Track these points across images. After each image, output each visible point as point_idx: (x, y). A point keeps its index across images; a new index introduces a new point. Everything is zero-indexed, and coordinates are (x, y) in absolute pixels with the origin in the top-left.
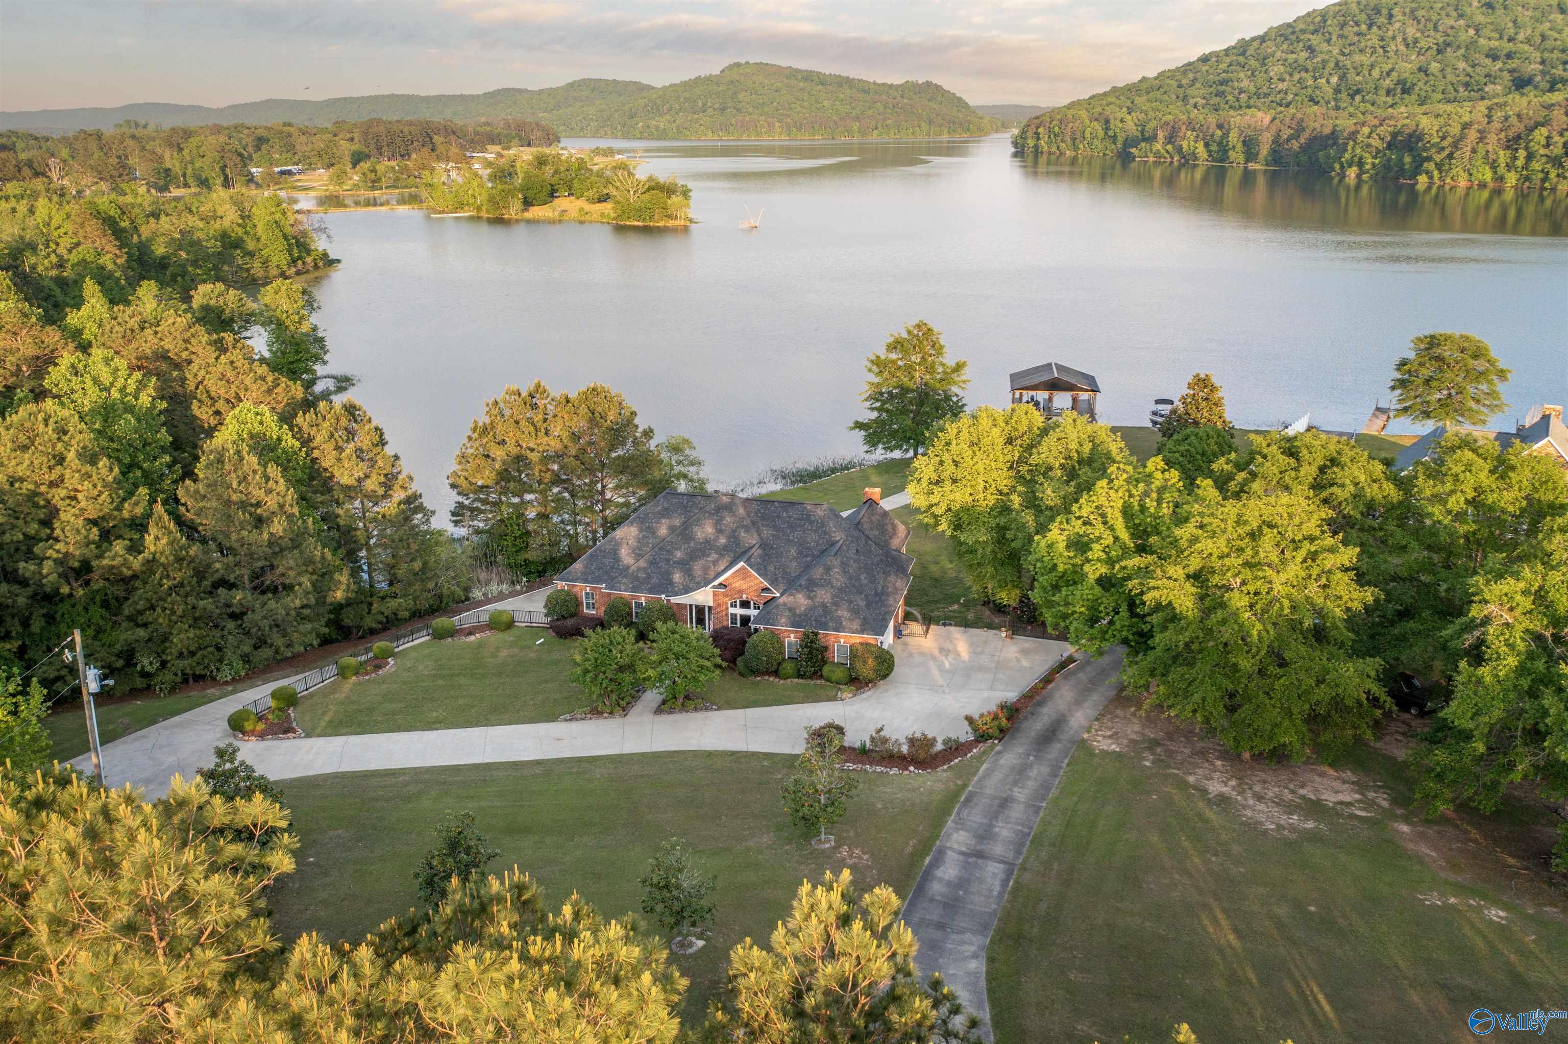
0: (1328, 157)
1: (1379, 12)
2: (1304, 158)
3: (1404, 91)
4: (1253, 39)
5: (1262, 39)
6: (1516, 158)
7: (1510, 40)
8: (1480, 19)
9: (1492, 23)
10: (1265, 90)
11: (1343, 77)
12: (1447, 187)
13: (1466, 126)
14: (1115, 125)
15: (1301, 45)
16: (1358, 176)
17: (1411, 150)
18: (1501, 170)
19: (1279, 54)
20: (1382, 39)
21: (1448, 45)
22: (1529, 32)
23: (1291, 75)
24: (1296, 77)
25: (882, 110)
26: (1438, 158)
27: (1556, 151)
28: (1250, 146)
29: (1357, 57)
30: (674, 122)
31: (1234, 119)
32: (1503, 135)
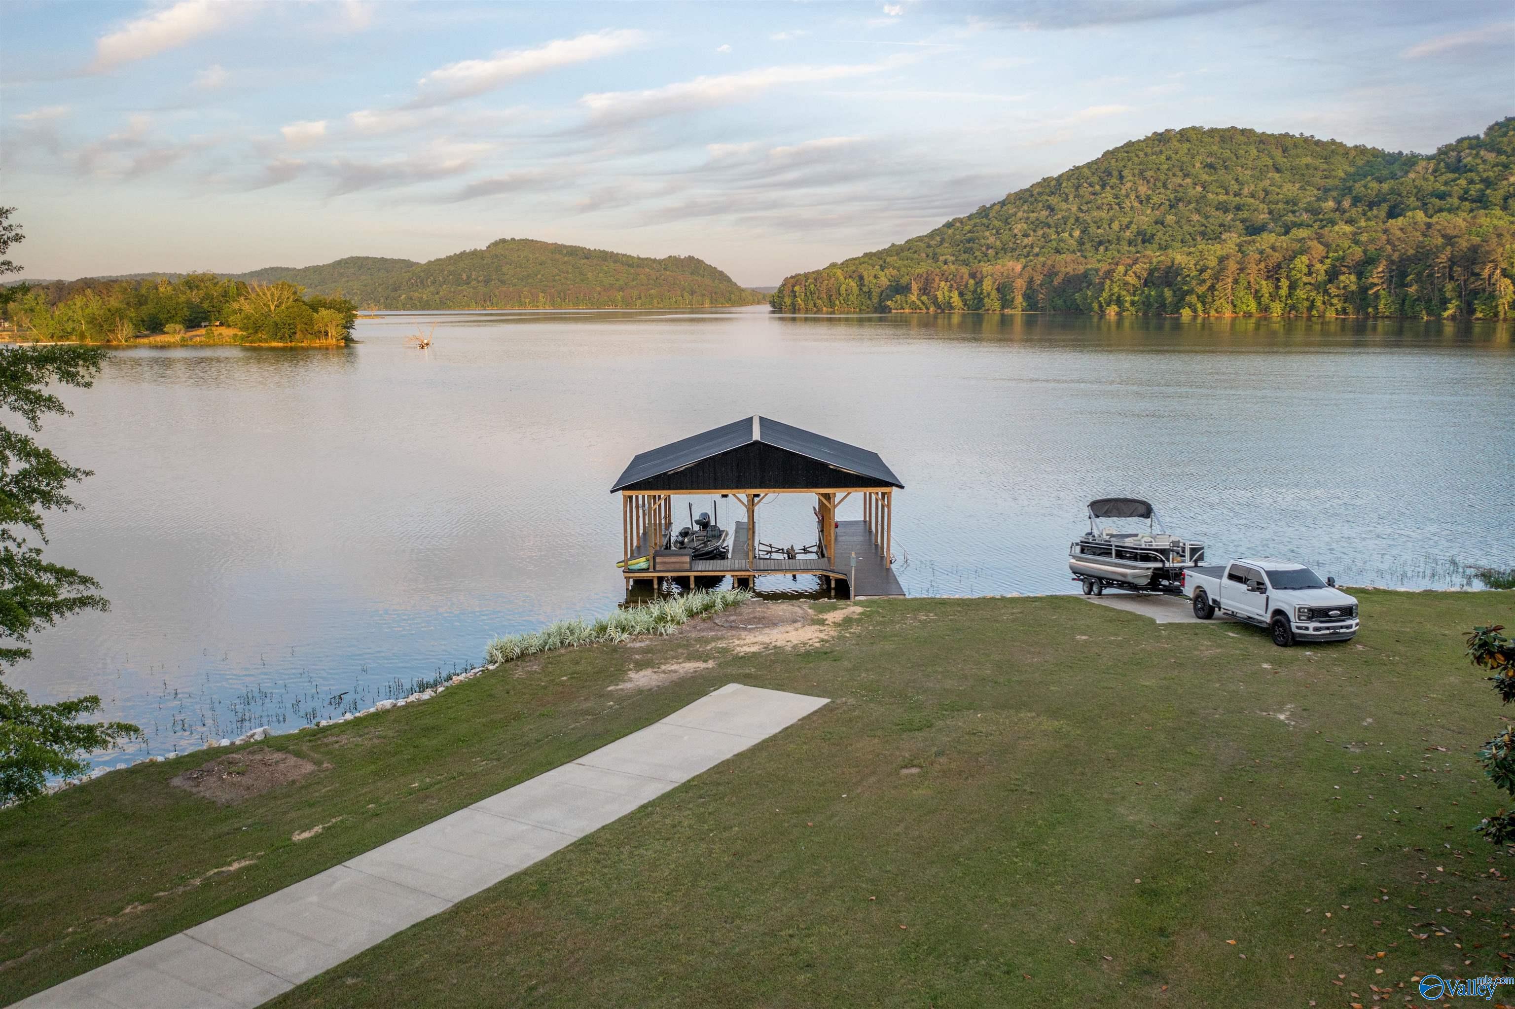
0: (1086, 298)
1: (1110, 174)
2: (1059, 302)
3: (1144, 242)
4: (994, 205)
5: (1003, 203)
6: (1278, 288)
7: (1235, 196)
8: (1205, 177)
9: (1216, 181)
10: (1011, 244)
11: (1084, 231)
12: (1212, 319)
13: (1222, 260)
14: (869, 281)
15: (1040, 204)
16: (1118, 314)
17: (1169, 285)
18: (1266, 300)
19: (1020, 214)
20: (1117, 198)
21: (1180, 200)
22: (1252, 187)
23: (1034, 231)
24: (1040, 232)
25: (645, 281)
26: (1201, 290)
27: (1319, 278)
28: (1004, 291)
29: (1095, 213)
30: (437, 293)
31: (986, 268)
32: (1263, 265)
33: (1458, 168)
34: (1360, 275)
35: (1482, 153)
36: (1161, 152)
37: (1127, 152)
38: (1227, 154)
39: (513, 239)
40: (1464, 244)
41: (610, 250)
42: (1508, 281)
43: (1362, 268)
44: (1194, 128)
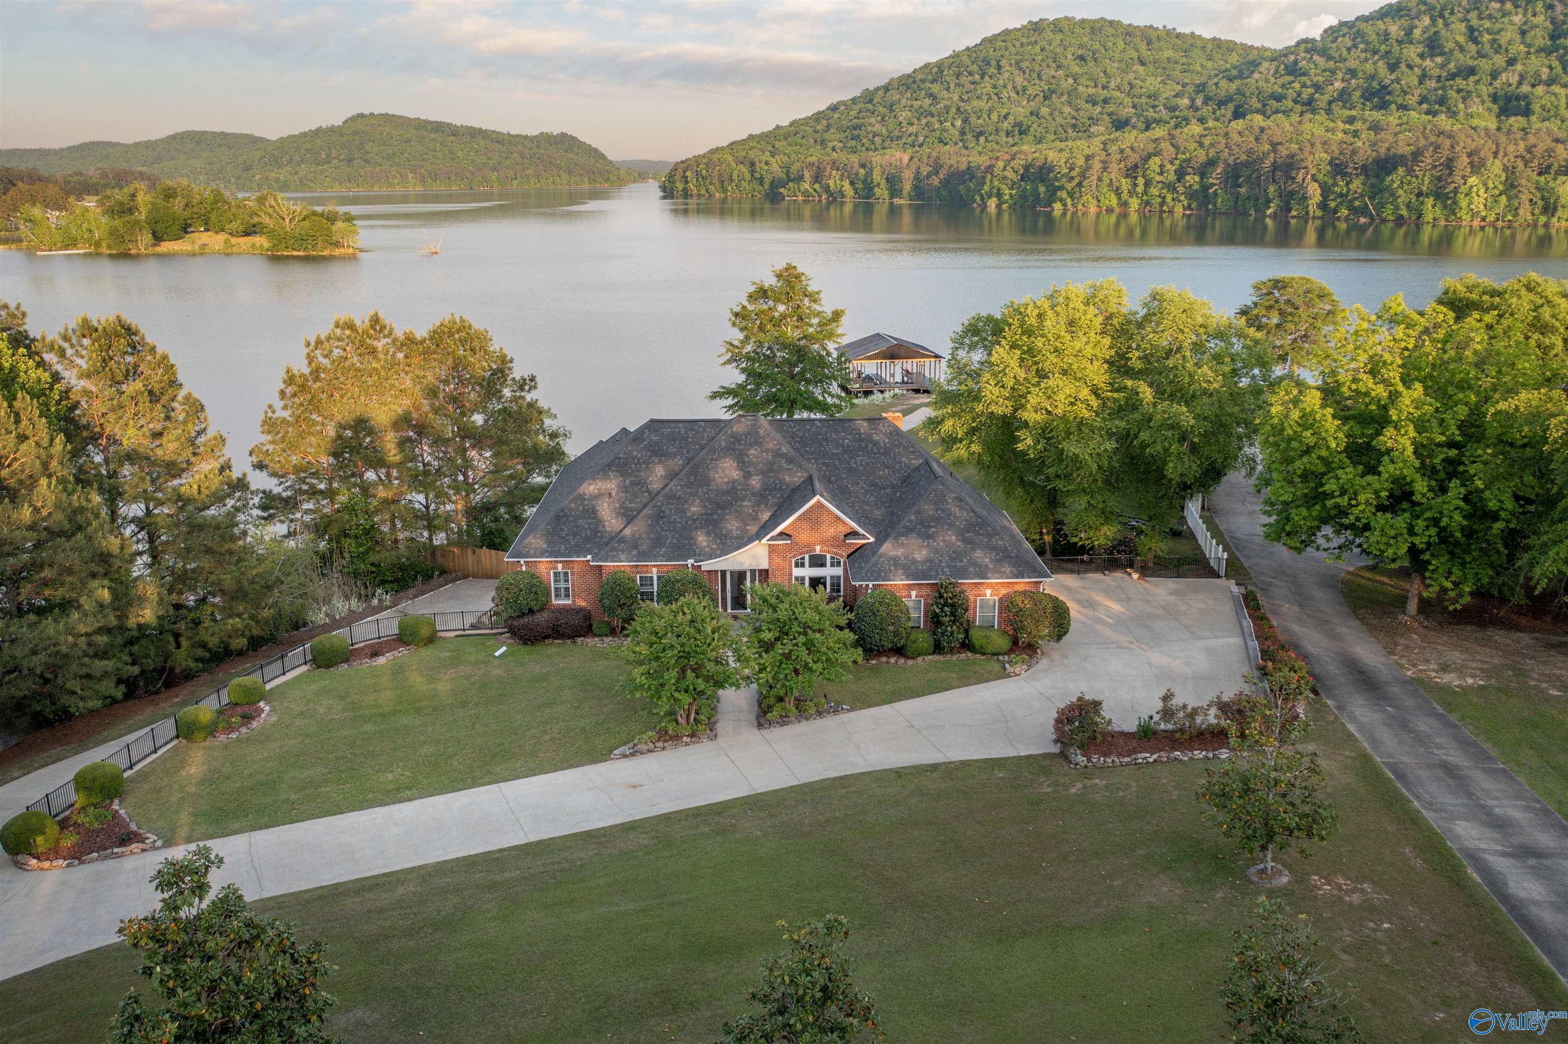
0: (969, 190)
1: (988, 64)
2: (944, 193)
3: (1020, 133)
4: (877, 89)
5: (887, 88)
6: (1135, 185)
7: (1103, 88)
8: (1076, 69)
9: (1086, 73)
10: (896, 133)
11: (965, 121)
12: (1080, 213)
13: (1088, 158)
14: (761, 167)
15: (923, 92)
16: (999, 206)
17: (1044, 180)
18: (1125, 196)
19: (904, 101)
20: (995, 87)
21: (1053, 92)
22: (1118, 81)
23: (919, 119)
24: (924, 121)
25: (519, 160)
26: (1069, 186)
27: (1169, 178)
28: (893, 183)
29: (975, 103)
30: (296, 173)
31: (877, 159)
32: (1122, 165)
33: (1294, 71)
34: (1203, 175)
35: (1315, 57)
36: (1036, 42)
37: (1004, 41)
38: (1097, 46)
39: (372, 114)
40: (1283, 151)
41: (478, 126)
42: (1316, 185)
43: (1203, 171)
44: (1066, 18)
